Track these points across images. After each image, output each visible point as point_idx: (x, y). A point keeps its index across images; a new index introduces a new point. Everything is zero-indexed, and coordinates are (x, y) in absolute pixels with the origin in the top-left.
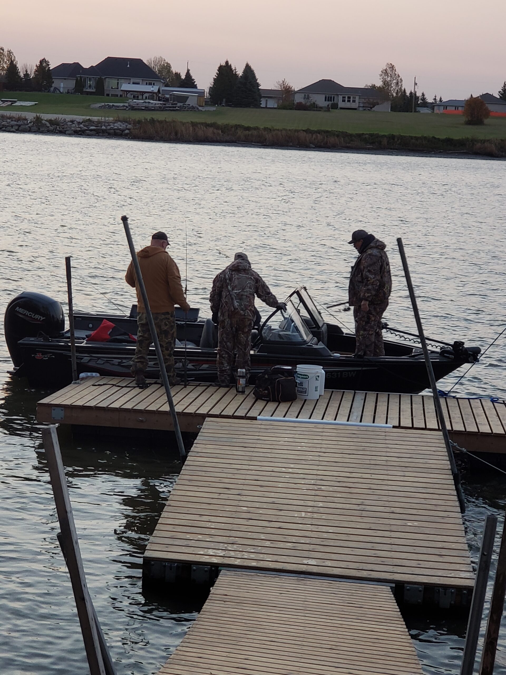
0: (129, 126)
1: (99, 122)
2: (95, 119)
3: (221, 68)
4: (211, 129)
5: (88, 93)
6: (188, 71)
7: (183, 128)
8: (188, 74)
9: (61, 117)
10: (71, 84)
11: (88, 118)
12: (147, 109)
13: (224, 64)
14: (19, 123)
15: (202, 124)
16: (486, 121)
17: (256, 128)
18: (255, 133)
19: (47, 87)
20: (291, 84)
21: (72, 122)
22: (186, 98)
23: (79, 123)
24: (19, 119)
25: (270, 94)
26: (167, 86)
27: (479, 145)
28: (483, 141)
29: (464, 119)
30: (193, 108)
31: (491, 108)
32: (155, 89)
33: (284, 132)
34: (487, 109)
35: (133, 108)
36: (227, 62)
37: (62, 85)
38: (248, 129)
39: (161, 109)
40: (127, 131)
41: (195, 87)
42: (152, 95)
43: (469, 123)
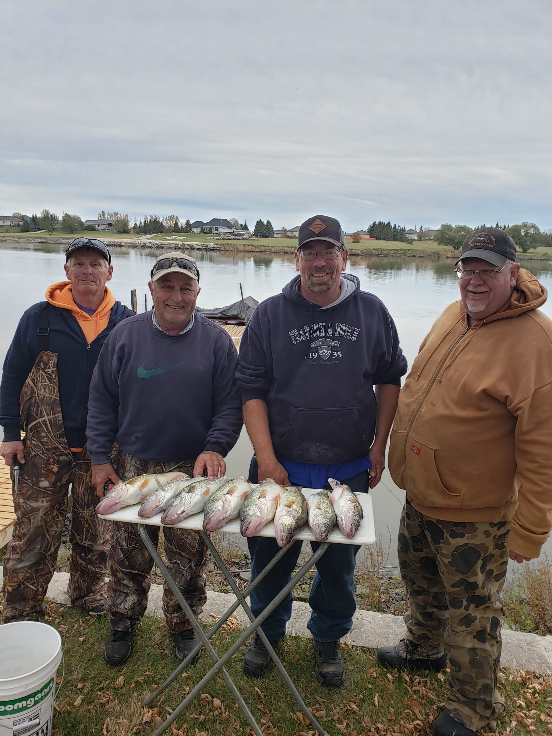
0: (219, 246)
1: (207, 245)
2: (205, 243)
3: (257, 222)
4: (250, 247)
5: (206, 233)
6: (246, 223)
7: (240, 247)
8: (245, 225)
9: (192, 243)
10: (199, 230)
11: (203, 243)
12: (229, 239)
13: (259, 220)
14: (176, 246)
15: (247, 245)
16: (360, 241)
17: (268, 246)
18: (268, 248)
19: (190, 231)
20: (286, 228)
21: (196, 245)
22: (244, 234)
23: (199, 245)
24: (176, 244)
25: (278, 232)
26: (237, 230)
27: (354, 251)
28: (356, 250)
29: (352, 241)
30: (247, 238)
31: (362, 236)
32: (231, 231)
33: (279, 248)
34: (360, 237)
35: (223, 239)
36: (260, 220)
37: (196, 230)
38: (265, 246)
39: (234, 239)
40: (218, 248)
41: (248, 230)
42: (231, 234)
43: (354, 242)
